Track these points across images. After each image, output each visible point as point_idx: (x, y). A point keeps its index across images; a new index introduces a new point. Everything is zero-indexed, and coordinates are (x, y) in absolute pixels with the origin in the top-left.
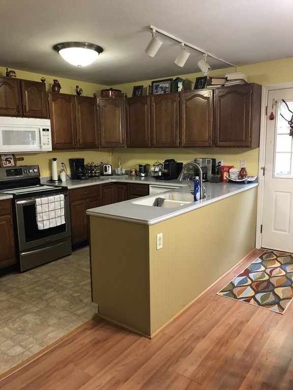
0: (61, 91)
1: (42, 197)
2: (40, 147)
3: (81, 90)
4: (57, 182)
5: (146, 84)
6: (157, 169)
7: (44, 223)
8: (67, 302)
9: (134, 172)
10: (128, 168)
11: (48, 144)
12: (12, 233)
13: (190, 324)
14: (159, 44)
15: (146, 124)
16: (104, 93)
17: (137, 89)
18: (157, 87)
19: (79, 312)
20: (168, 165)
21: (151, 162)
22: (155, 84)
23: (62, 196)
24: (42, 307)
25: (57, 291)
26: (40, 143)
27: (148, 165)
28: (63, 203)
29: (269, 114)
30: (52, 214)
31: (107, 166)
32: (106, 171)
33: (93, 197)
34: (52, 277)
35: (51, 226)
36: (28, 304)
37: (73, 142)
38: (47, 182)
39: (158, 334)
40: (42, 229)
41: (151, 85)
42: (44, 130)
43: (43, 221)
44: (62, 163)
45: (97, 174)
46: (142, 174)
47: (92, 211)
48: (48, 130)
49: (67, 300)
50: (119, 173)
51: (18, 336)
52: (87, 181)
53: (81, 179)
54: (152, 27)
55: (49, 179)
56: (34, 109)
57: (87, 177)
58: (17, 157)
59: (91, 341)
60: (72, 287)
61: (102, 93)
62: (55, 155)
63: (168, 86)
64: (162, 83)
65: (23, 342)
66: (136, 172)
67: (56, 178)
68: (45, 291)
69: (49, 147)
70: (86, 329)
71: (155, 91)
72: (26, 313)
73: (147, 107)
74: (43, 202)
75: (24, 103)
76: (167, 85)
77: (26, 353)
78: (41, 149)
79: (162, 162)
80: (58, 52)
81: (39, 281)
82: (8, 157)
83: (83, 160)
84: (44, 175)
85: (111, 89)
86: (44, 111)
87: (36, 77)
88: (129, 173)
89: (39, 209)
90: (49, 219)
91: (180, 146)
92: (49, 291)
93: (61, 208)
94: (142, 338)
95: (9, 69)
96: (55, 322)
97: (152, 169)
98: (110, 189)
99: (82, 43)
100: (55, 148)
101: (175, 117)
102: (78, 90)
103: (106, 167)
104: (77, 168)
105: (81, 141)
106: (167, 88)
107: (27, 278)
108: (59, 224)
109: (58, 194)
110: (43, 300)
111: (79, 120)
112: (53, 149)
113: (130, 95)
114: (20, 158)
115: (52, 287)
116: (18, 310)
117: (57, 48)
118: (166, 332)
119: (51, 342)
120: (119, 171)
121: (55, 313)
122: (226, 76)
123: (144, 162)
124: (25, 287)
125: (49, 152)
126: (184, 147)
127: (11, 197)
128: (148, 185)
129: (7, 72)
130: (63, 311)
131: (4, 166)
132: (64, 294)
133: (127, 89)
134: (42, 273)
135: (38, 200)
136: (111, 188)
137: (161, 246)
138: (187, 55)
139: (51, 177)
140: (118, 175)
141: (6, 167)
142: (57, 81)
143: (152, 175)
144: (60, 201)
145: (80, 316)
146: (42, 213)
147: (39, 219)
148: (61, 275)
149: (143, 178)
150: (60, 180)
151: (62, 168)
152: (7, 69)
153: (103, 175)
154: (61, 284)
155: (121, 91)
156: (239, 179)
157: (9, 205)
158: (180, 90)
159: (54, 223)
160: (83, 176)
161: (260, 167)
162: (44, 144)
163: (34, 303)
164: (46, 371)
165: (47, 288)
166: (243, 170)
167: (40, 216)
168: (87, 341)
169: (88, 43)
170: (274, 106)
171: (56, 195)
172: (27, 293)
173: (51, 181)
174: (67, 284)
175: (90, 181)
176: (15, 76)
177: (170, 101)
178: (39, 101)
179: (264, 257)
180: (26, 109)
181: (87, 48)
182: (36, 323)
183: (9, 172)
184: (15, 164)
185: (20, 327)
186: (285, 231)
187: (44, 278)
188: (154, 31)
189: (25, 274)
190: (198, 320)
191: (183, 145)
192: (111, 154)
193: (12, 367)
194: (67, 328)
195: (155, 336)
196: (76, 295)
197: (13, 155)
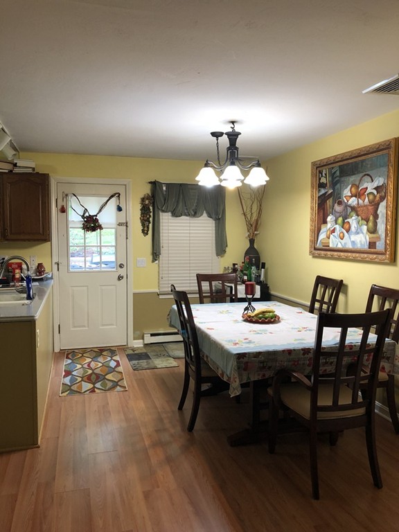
29: (59, 207)
122: (15, 162)
156: (37, 276)
161: (54, 262)
166: (40, 265)
170: (65, 199)
179: (70, 356)
186: (84, 326)
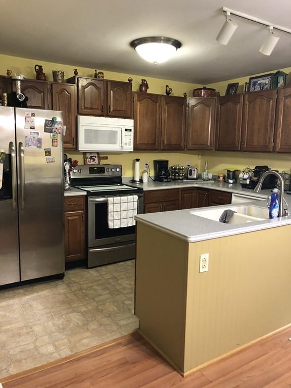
0: (149, 91)
1: (116, 196)
2: (122, 147)
3: (171, 89)
4: (138, 182)
5: (242, 81)
6: (246, 176)
7: (115, 222)
8: (115, 309)
9: (221, 178)
10: (216, 173)
11: (130, 145)
12: (83, 229)
13: (240, 370)
14: (233, 28)
15: (237, 124)
16: (196, 93)
17: (231, 86)
18: (255, 84)
19: (123, 322)
20: (259, 172)
21: (241, 168)
22: (253, 81)
23: (136, 197)
24: (90, 308)
25: (111, 295)
26: (121, 143)
27: (237, 170)
28: (136, 204)
30: (123, 214)
31: (193, 169)
32: (191, 175)
33: (170, 201)
34: (114, 278)
35: (122, 226)
36: (79, 302)
37: (157, 143)
38: (130, 182)
39: (194, 373)
40: (113, 228)
41: (248, 82)
42: (126, 130)
43: (114, 220)
44: (146, 164)
45: (181, 178)
46: (230, 180)
47: (139, 217)
48: (131, 130)
49: (116, 306)
50: (204, 178)
51: (56, 334)
52: (169, 183)
53: (163, 181)
54: (225, 9)
55: (131, 179)
56: (119, 109)
57: (169, 180)
58: (101, 156)
59: (120, 359)
60: (127, 293)
61: (194, 93)
62: (137, 156)
63: (267, 83)
64: (261, 79)
65: (57, 341)
66: (224, 177)
67: (137, 179)
68: (100, 292)
69: (131, 148)
70: (119, 344)
71: (252, 89)
72: (74, 311)
73: (239, 106)
74: (115, 201)
75: (109, 102)
76: (267, 81)
77: (54, 354)
78: (122, 149)
79: (253, 168)
80: (135, 49)
81: (100, 280)
82: (93, 155)
83: (167, 162)
84: (127, 175)
85: (205, 88)
86: (128, 111)
87: (123, 77)
88: (215, 179)
89: (110, 207)
90: (120, 219)
91: (274, 151)
92: (105, 292)
93: (133, 209)
94: (175, 373)
95: (97, 70)
96: (95, 327)
97: (241, 175)
98: (190, 194)
99: (158, 37)
100: (137, 148)
101: (270, 117)
102: (168, 89)
103: (191, 170)
104: (160, 170)
105: (165, 142)
106: (266, 84)
107: (92, 275)
108: (130, 225)
109: (132, 195)
110: (95, 301)
111: (165, 121)
112: (134, 149)
113: (223, 94)
114: (104, 157)
115: (109, 289)
116: (69, 306)
117: (134, 44)
118: (205, 373)
119: (81, 349)
120: (204, 176)
121: (99, 318)
123: (233, 168)
124: (86, 284)
125: (130, 152)
126: (278, 152)
127: (85, 193)
128: (231, 193)
129: (96, 74)
130: (107, 317)
131: (88, 163)
132: (117, 299)
133: (221, 88)
134: (107, 272)
135: (110, 199)
136: (192, 193)
137: (206, 269)
138: (275, 40)
139: (134, 177)
140: (204, 180)
141: (89, 165)
142: (145, 80)
143: (241, 182)
144: (133, 202)
145: (120, 327)
146: (114, 212)
147: (110, 217)
148: (123, 278)
149: (230, 185)
150: (141, 181)
151: (146, 169)
152: (96, 70)
153: (187, 179)
154: (118, 288)
155: (215, 90)
157: (82, 202)
158: (279, 85)
159: (126, 223)
160: (165, 178)
162: (126, 144)
163: (85, 303)
164: (63, 380)
165: (104, 289)
167: (111, 215)
168: (115, 358)
169: (164, 38)
171: (131, 195)
172: (84, 291)
173: (133, 181)
174: (124, 288)
175: (173, 184)
176: (103, 77)
177: (266, 99)
178: (124, 102)
180: (110, 109)
181: (163, 42)
182: (78, 324)
183: (92, 170)
184: (99, 162)
185: (62, 325)
187: (106, 278)
188: (229, 14)
189: (92, 271)
190: (252, 369)
191: (277, 150)
192: (200, 157)
193: (35, 366)
194: (103, 337)
195: (190, 375)
196: (127, 302)
197: (98, 153)
